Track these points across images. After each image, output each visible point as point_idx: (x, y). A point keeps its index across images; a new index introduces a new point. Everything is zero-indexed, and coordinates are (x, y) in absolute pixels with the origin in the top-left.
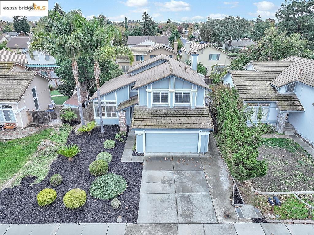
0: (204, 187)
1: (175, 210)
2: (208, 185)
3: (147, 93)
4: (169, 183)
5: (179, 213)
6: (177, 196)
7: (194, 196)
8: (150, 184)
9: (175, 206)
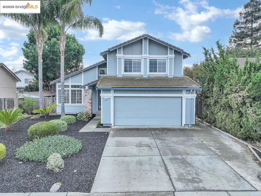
0: (204, 150)
1: (164, 174)
2: (210, 148)
3: (117, 59)
4: (149, 146)
5: (173, 177)
6: (164, 159)
7: (193, 158)
8: (119, 148)
9: (163, 169)
